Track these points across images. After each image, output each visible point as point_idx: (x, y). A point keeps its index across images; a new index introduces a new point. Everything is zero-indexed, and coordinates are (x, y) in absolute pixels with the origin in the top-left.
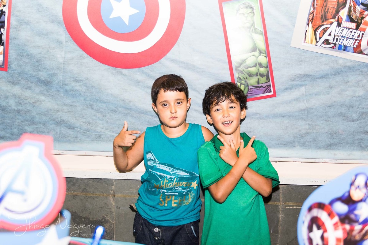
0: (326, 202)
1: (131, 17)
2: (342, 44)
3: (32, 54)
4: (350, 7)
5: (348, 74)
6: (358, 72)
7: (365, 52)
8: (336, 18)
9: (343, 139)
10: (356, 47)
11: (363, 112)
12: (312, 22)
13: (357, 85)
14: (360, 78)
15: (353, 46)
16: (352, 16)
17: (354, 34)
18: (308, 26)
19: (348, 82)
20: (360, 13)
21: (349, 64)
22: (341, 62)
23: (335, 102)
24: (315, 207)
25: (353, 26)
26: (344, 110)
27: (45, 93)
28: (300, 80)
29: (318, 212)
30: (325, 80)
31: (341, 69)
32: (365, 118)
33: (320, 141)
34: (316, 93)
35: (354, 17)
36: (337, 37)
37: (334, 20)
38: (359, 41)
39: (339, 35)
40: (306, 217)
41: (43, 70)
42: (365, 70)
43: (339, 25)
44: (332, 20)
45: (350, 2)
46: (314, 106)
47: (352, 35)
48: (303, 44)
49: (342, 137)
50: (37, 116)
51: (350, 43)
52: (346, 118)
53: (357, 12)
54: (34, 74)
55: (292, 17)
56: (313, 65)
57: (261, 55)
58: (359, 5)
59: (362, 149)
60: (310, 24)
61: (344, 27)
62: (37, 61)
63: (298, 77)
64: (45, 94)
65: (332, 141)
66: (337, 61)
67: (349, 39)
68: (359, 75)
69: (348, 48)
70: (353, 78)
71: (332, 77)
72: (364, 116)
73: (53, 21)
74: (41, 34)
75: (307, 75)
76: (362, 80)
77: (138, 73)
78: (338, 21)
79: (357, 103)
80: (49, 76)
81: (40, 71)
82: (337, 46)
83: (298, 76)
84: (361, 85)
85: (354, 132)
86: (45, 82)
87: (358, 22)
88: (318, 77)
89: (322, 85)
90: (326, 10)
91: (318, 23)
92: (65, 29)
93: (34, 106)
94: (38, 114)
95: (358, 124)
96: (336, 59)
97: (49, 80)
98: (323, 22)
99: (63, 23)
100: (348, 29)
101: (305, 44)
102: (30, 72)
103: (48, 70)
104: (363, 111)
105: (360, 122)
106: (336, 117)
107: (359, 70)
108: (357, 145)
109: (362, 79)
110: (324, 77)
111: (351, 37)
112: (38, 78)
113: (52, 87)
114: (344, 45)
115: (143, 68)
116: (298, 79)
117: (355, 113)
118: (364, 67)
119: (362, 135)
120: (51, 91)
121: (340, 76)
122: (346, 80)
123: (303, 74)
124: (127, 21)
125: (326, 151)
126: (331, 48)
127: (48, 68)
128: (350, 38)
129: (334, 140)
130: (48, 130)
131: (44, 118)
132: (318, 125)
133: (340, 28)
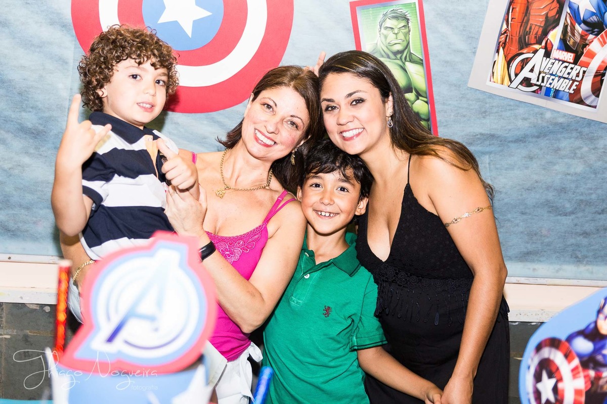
0: (563, 337)
1: (197, 24)
2: (552, 87)
3: (10, 81)
4: (565, 27)
5: (559, 136)
6: (575, 134)
7: (588, 102)
8: (543, 44)
9: (549, 244)
10: (572, 92)
11: (582, 201)
12: (503, 48)
13: (573, 155)
14: (578, 143)
15: (568, 91)
16: (569, 42)
17: (570, 71)
18: (497, 54)
19: (559, 149)
20: (582, 36)
21: (561, 120)
22: (548, 115)
23: (537, 182)
24: (546, 346)
25: (570, 57)
26: (551, 196)
27: (32, 151)
28: (481, 143)
29: (550, 353)
30: (523, 144)
31: (548, 128)
32: (584, 210)
33: (511, 246)
34: (507, 166)
35: (570, 43)
36: (544, 75)
37: (540, 46)
38: (577, 83)
39: (546, 71)
40: (532, 360)
41: (31, 110)
42: (586, 130)
43: (547, 54)
44: (537, 47)
45: (566, 19)
46: (504, 187)
47: (567, 72)
48: (488, 83)
49: (547, 240)
50: (14, 193)
51: (563, 86)
52: (554, 209)
53: (576, 34)
54: (13, 116)
55: (472, 38)
56: (503, 119)
57: (418, 99)
58: (579, 24)
59: (577, 261)
60: (501, 50)
61: (556, 59)
62: (20, 94)
63: (479, 139)
64: (31, 154)
65: (530, 247)
66: (542, 114)
67: (562, 79)
68: (577, 138)
69: (561, 94)
70: (566, 144)
71: (534, 140)
72: (582, 206)
73: (52, 23)
74: (29, 44)
75: (493, 136)
76: (580, 148)
77: (205, 122)
78: (546, 48)
79: (573, 186)
80: (40, 122)
81: (25, 111)
82: (544, 89)
83: (479, 136)
84: (580, 156)
85: (565, 232)
86: (34, 131)
87: (578, 52)
88: (511, 140)
89: (518, 153)
90: (528, 29)
91: (514, 49)
92: (75, 38)
93: (11, 175)
94: (17, 189)
95: (572, 220)
96: (541, 111)
97: (41, 128)
98: (522, 48)
99: (72, 27)
100: (561, 62)
101: (491, 84)
102: (6, 113)
103: (39, 109)
104: (582, 198)
105: (577, 216)
106: (538, 207)
107: (577, 130)
108: (570, 253)
109: (581, 146)
110: (520, 141)
111: (566, 76)
112: (20, 124)
113: (45, 140)
114: (554, 88)
115: (214, 114)
116: (479, 142)
117: (569, 201)
118: (584, 125)
119: (578, 239)
120: (44, 149)
121: (547, 139)
122: (555, 146)
123: (487, 134)
124: (189, 30)
125: (520, 263)
126: (534, 92)
127: (40, 106)
128: (565, 78)
129: (534, 246)
130: (34, 219)
131: (29, 197)
132: (509, 220)
133: (548, 59)
